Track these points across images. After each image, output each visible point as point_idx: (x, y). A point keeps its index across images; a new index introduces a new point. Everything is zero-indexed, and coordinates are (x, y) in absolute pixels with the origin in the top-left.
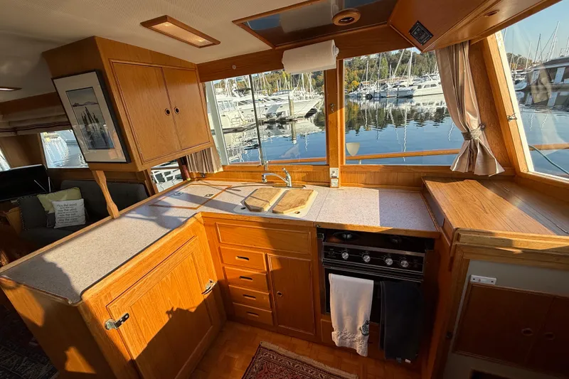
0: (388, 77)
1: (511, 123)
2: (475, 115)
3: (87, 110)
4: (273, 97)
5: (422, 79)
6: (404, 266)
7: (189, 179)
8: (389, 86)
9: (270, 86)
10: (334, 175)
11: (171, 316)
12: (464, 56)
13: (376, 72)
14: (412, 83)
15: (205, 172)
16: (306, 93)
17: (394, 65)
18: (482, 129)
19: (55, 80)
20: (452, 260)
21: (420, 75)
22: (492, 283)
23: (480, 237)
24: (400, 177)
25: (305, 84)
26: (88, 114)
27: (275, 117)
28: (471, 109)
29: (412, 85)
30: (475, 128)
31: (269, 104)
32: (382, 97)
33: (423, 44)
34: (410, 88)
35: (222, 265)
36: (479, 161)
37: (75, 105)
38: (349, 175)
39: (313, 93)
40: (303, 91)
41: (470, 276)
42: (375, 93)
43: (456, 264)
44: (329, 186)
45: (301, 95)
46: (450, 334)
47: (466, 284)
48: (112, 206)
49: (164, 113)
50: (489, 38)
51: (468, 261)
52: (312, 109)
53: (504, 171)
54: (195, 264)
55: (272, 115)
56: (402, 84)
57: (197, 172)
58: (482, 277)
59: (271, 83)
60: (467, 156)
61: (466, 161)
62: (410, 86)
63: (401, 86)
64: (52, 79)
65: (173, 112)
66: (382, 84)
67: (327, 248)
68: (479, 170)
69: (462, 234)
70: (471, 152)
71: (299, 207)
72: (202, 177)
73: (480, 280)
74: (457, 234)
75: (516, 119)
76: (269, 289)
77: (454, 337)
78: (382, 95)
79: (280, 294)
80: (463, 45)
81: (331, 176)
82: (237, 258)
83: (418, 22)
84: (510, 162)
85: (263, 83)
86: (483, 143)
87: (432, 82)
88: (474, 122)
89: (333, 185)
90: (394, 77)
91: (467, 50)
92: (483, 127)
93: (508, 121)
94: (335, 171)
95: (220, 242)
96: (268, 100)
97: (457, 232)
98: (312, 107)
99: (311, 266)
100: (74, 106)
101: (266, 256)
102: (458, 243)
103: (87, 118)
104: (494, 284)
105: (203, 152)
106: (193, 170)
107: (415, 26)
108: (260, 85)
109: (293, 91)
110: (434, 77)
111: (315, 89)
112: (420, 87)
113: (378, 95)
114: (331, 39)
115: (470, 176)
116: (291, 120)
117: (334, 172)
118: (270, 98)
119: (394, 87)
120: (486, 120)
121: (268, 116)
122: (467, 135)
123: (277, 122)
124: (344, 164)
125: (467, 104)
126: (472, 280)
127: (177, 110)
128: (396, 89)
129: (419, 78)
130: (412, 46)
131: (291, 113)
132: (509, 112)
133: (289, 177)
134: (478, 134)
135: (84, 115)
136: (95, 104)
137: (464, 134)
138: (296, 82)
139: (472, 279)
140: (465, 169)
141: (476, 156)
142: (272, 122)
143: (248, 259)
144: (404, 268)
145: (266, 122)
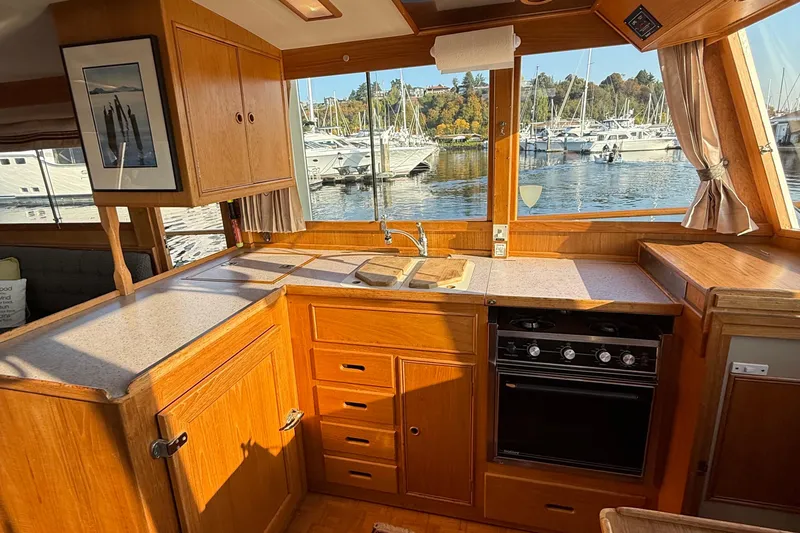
0: (549, 118)
1: (764, 156)
2: (715, 145)
3: (117, 100)
4: (352, 139)
5: (604, 125)
6: (628, 362)
7: (241, 245)
8: (551, 134)
9: (345, 120)
10: (500, 236)
11: (247, 453)
12: (697, 60)
13: (529, 109)
14: (587, 131)
15: (274, 231)
16: (409, 137)
17: (558, 100)
18: (725, 166)
19: (65, 50)
20: (706, 337)
21: (600, 119)
22: (763, 374)
23: (744, 299)
24: (605, 240)
25: (408, 121)
26: (119, 107)
27: (356, 175)
28: (709, 137)
29: (588, 135)
30: (716, 164)
31: (346, 151)
32: (540, 151)
33: (644, 38)
34: (585, 139)
35: (312, 383)
36: (722, 212)
37: (95, 92)
38: (523, 236)
39: (421, 138)
40: (404, 133)
41: (731, 364)
42: (527, 143)
43: (712, 343)
44: (490, 256)
45: (402, 139)
46: (703, 465)
47: (726, 376)
48: (123, 272)
49: (234, 118)
50: (730, 37)
51: (728, 338)
52: (421, 164)
53: (758, 228)
54: (274, 374)
55: (351, 169)
56: (572, 131)
57: (259, 231)
58: (747, 363)
59: (349, 117)
60: (705, 205)
61: (703, 214)
62: (585, 135)
63: (570, 135)
64: (61, 47)
65: (246, 118)
66: (539, 131)
67: (503, 341)
68: (723, 225)
69: (720, 295)
70: (712, 196)
71: (452, 280)
72: (266, 240)
73: (745, 370)
74: (713, 297)
75: (771, 150)
76: (396, 422)
77: (709, 469)
78: (539, 147)
79: (414, 431)
80: (696, 44)
81: (494, 238)
82: (342, 367)
83: (641, 6)
84: (765, 216)
85: (334, 115)
86: (727, 186)
87: (621, 131)
88: (714, 155)
89: (497, 253)
90: (558, 119)
91: (701, 51)
92: (726, 163)
93: (760, 153)
94: (501, 231)
95: (313, 340)
96: (344, 144)
97: (713, 293)
98: (422, 161)
99: (475, 374)
100: (91, 93)
101: (397, 360)
102: (714, 311)
103: (115, 115)
104: (765, 373)
105: (275, 195)
106: (250, 228)
107: (637, 11)
108: (328, 118)
109: (388, 132)
110: (624, 124)
111: (424, 131)
112: (601, 138)
113: (533, 148)
114: (510, 24)
115: (710, 236)
116: (384, 180)
117: (499, 231)
118: (347, 140)
119: (560, 135)
120: (729, 154)
121: (343, 171)
122: (705, 174)
123: (359, 181)
124: (516, 219)
125: (703, 129)
126: (734, 371)
127: (252, 118)
128: (562, 139)
129: (599, 124)
130: (627, 43)
131: (383, 167)
132: (761, 142)
133: (425, 240)
134: (720, 173)
135: (108, 109)
136: (136, 90)
137: (699, 172)
138: (392, 118)
139: (734, 367)
140: (702, 225)
141: (719, 203)
142: (350, 182)
143: (362, 368)
144: (628, 368)
145: (339, 182)
